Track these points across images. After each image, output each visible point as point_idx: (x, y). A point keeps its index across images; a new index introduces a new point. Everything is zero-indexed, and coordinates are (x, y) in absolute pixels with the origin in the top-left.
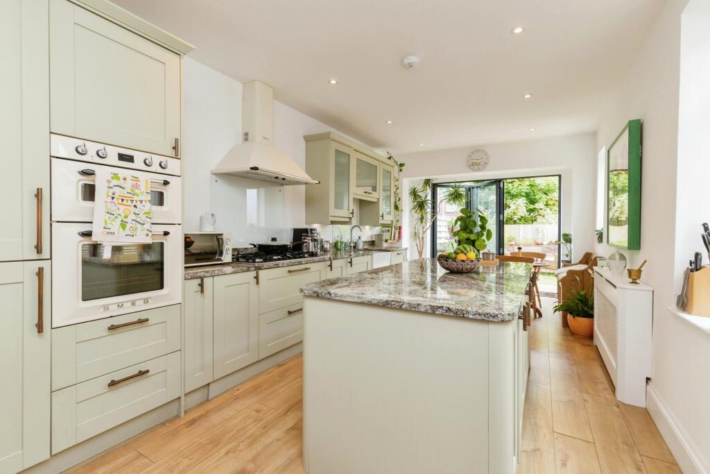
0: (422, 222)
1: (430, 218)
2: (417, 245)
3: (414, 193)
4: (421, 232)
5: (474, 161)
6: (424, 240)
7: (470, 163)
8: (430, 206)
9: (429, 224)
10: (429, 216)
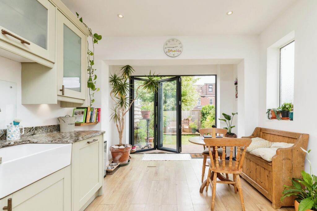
0: (122, 106)
1: (128, 102)
2: (117, 126)
3: (114, 80)
4: (121, 114)
5: (170, 49)
6: (124, 121)
7: (166, 50)
8: (128, 89)
9: (128, 108)
10: (128, 101)
